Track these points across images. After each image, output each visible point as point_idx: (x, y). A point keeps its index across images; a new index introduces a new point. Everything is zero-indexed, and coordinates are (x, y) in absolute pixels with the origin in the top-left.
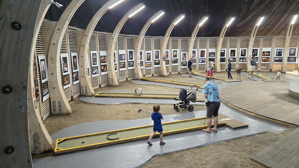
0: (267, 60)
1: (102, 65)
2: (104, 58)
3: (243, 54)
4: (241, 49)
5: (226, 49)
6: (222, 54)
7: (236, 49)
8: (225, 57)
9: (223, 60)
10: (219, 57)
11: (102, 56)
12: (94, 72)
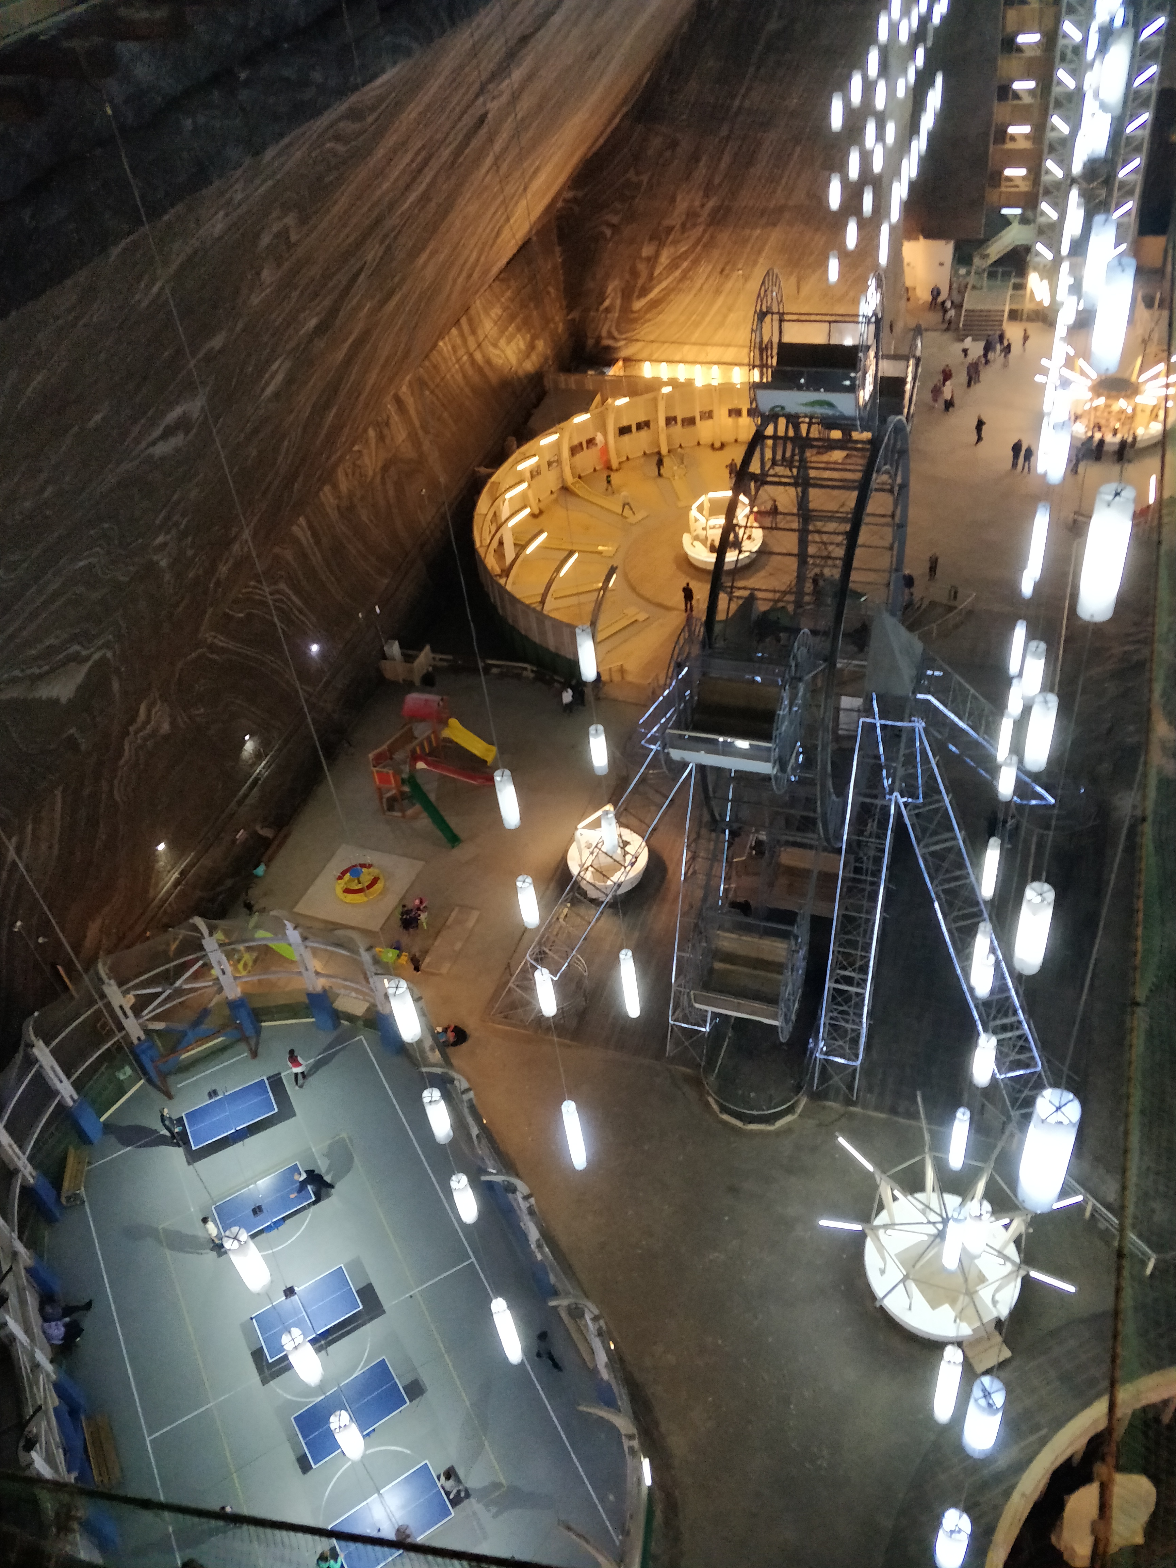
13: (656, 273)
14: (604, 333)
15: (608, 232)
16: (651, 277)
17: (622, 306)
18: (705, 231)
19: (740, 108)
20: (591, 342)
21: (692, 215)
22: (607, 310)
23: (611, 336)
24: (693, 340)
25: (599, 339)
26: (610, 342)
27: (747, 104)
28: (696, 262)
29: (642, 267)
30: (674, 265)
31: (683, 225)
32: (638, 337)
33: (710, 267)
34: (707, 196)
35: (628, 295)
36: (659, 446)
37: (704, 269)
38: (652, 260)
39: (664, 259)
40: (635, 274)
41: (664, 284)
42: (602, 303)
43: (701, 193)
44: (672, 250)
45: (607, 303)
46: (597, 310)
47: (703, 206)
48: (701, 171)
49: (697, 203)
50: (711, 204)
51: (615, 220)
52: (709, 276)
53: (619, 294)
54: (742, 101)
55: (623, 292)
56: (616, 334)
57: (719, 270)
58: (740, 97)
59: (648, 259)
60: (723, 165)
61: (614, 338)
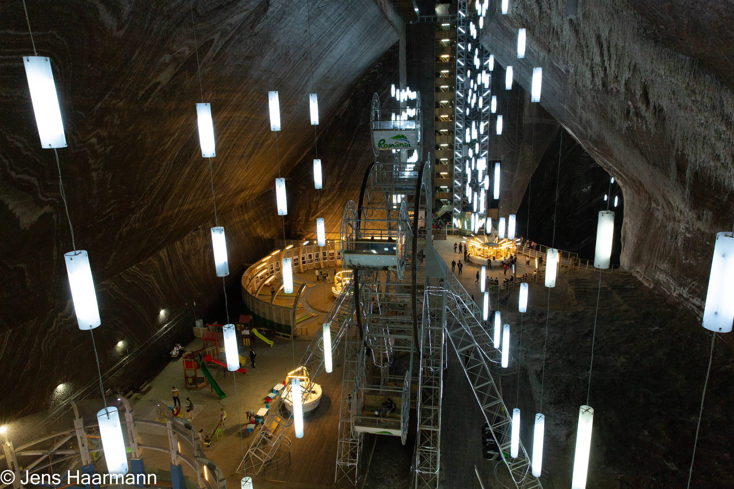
0: (333, 258)
3: (317, 256)
4: (315, 253)
5: (305, 255)
6: (303, 258)
7: (312, 254)
8: (305, 260)
9: (304, 263)
10: (301, 261)
13: (319, 207)
14: (298, 230)
15: (301, 192)
16: (317, 208)
17: (305, 219)
18: (337, 192)
19: (350, 150)
20: (293, 233)
22: (299, 221)
23: (301, 231)
24: (333, 232)
25: (296, 232)
26: (301, 233)
27: (352, 149)
28: (334, 203)
29: (313, 205)
30: (326, 203)
31: (329, 190)
32: (311, 231)
33: (339, 205)
34: (338, 180)
35: (308, 216)
36: (320, 266)
37: (337, 206)
38: (317, 203)
39: (322, 201)
40: (310, 208)
41: (322, 211)
42: (298, 217)
43: (336, 178)
44: (325, 198)
45: (299, 219)
46: (296, 221)
47: (336, 183)
48: (336, 171)
49: (334, 182)
50: (339, 182)
51: (304, 188)
52: (339, 208)
53: (305, 215)
54: (351, 147)
55: (306, 214)
56: (303, 230)
57: (343, 205)
58: (350, 146)
59: (316, 202)
60: (344, 169)
61: (302, 231)
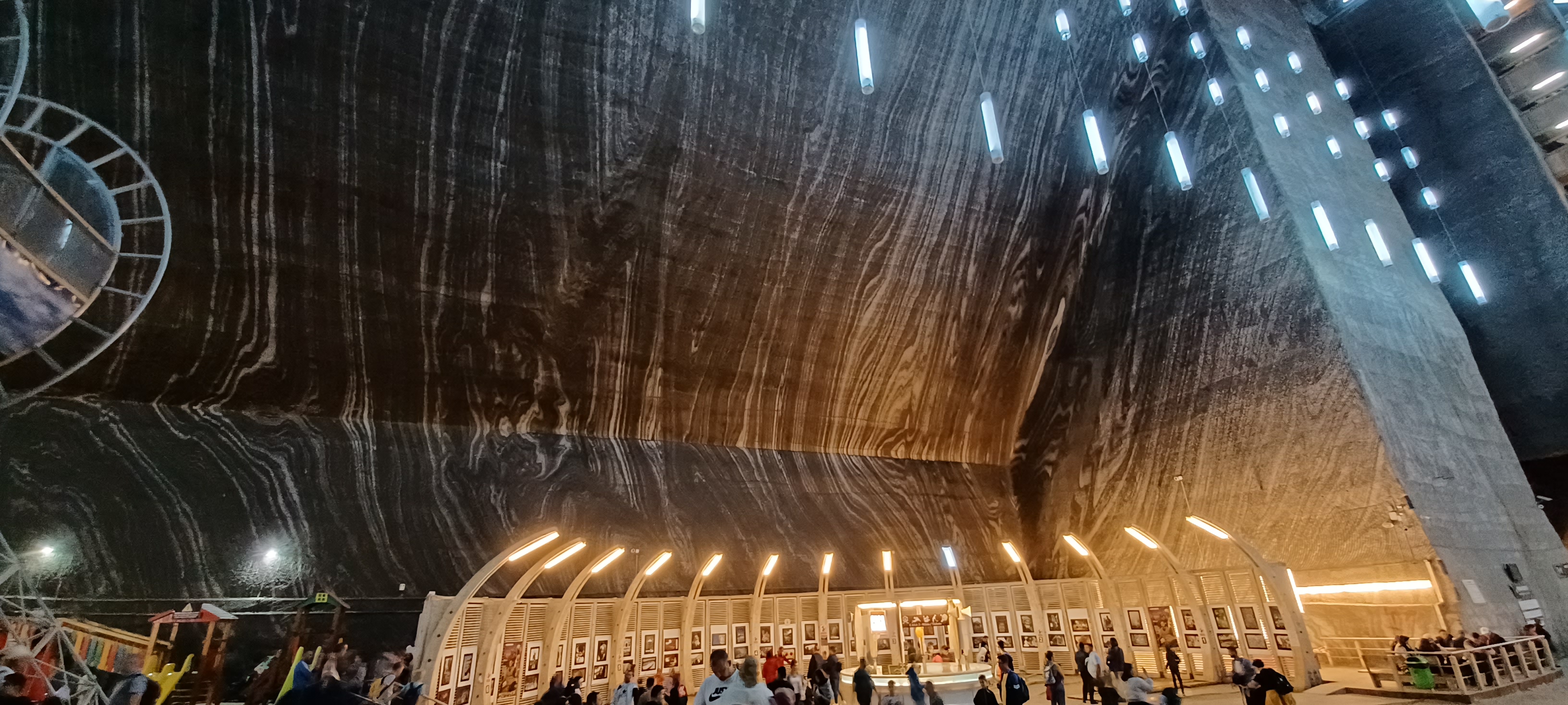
1: (666, 656)
2: (674, 643)
11: (667, 640)
12: (645, 668)
13: (1095, 502)
15: (1049, 470)
16: (1091, 508)
18: (1132, 442)
21: (1117, 428)
28: (1131, 479)
29: (1081, 498)
30: (1111, 487)
31: (1111, 442)
33: (1146, 483)
34: (1126, 405)
37: (1141, 486)
38: (1089, 489)
39: (1100, 484)
40: (1076, 508)
41: (1105, 514)
43: (1120, 404)
44: (1105, 471)
47: (1124, 417)
48: (1117, 383)
49: (1119, 416)
50: (1131, 413)
51: (1053, 457)
54: (1138, 305)
58: (1135, 300)
